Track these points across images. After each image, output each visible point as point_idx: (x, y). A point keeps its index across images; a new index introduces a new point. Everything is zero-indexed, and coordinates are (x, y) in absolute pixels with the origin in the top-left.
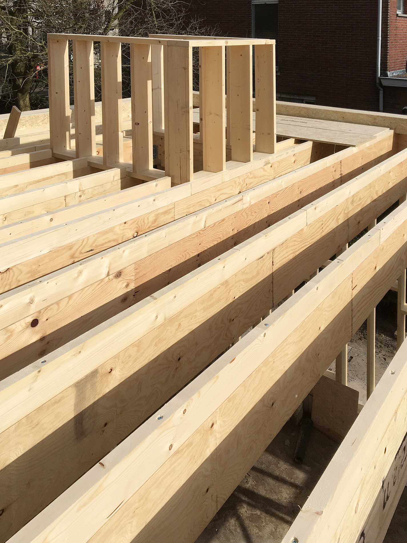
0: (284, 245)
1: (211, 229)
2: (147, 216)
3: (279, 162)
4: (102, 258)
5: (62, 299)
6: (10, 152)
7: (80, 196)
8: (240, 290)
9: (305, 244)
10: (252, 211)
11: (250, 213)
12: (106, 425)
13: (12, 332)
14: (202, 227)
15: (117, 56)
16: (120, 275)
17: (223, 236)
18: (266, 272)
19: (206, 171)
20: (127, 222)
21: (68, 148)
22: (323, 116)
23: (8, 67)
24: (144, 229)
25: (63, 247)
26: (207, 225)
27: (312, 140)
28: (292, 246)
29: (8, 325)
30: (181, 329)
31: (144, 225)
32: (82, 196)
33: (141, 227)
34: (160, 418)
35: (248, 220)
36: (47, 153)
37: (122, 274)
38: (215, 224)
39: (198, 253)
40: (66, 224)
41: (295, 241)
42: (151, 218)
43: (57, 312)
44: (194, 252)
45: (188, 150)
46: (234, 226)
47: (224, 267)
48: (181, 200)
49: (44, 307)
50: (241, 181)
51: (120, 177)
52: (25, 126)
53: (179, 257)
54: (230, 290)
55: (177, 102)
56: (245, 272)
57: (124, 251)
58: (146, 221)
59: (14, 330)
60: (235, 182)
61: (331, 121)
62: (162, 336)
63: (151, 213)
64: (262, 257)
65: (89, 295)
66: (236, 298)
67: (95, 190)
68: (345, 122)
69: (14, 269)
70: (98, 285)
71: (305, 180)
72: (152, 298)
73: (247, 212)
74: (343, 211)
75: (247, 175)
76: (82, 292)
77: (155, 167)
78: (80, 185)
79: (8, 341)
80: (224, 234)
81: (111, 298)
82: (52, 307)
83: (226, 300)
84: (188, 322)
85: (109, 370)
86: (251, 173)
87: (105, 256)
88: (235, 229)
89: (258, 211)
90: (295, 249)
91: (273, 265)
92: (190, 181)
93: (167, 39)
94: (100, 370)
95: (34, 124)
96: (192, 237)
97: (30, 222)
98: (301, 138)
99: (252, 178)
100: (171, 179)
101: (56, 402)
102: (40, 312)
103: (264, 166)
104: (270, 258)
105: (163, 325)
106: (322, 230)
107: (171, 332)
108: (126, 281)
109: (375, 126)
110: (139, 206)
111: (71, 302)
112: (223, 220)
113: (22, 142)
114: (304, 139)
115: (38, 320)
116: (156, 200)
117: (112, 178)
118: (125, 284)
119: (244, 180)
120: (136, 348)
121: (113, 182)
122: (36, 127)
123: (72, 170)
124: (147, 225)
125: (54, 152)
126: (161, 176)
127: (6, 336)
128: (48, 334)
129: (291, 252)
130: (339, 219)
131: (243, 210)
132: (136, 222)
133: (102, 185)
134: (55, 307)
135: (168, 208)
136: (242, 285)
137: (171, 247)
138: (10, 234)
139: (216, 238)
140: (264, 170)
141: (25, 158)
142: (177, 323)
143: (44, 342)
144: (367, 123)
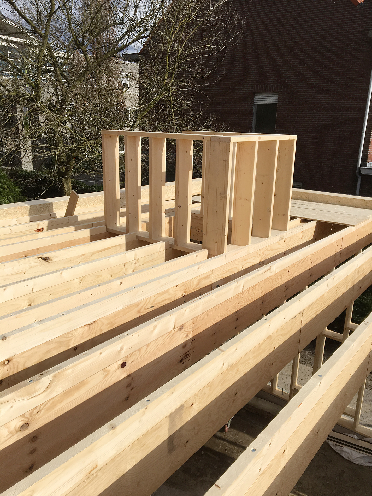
0: (310, 307)
1: (247, 292)
2: (193, 281)
3: (290, 238)
4: (170, 316)
5: (142, 347)
6: (73, 228)
7: (135, 263)
8: (278, 342)
9: (324, 306)
10: (276, 278)
11: (275, 279)
12: (187, 442)
13: (108, 372)
14: (241, 290)
15: (162, 150)
16: (182, 328)
17: (255, 297)
18: (296, 328)
19: (233, 244)
20: (178, 285)
21: (118, 225)
22: (321, 200)
23: (57, 157)
24: (190, 290)
25: (133, 305)
26: (244, 289)
27: (316, 220)
28: (315, 308)
29: (106, 367)
30: (239, 373)
31: (190, 287)
32: (137, 263)
33: (188, 289)
34: (254, 450)
35: (273, 285)
36: (102, 229)
37: (184, 327)
38: (249, 288)
39: (236, 311)
40: (135, 288)
41: (318, 304)
42: (196, 282)
43: (139, 356)
44: (233, 310)
45: (224, 228)
46: (263, 290)
47: (270, 325)
48: (217, 268)
49: (130, 353)
50: (262, 253)
51: (164, 248)
52: (80, 206)
53: (223, 314)
54: (272, 343)
55: (217, 189)
56: (283, 328)
57: (185, 310)
58: (192, 285)
59: (110, 370)
60: (257, 253)
61: (328, 204)
62: (226, 378)
63: (196, 278)
64: (295, 317)
65: (161, 343)
66: (275, 348)
67: (146, 258)
68: (340, 205)
69: (98, 321)
70: (167, 336)
71: (315, 253)
72: (220, 351)
73: (273, 279)
74: (352, 279)
75: (266, 248)
76: (156, 341)
77: (191, 240)
78: (136, 255)
79: (105, 379)
80: (255, 296)
81: (176, 345)
82: (135, 353)
83: (269, 350)
84: (243, 367)
85: (191, 404)
86: (269, 246)
87: (173, 314)
88: (264, 292)
89: (281, 278)
90: (317, 310)
91: (302, 322)
92: (224, 253)
93: (211, 136)
94: (185, 405)
95: (87, 205)
96: (233, 299)
97: (106, 285)
98: (307, 218)
99: (270, 250)
100: (207, 251)
101: (157, 429)
102: (127, 357)
103: (279, 241)
104: (300, 317)
105: (227, 371)
106: (336, 295)
107: (232, 375)
108: (186, 332)
109: (366, 209)
110: (187, 273)
111: (148, 349)
112: (256, 285)
113: (80, 219)
114: (309, 219)
115: (126, 363)
116: (200, 268)
117: (159, 249)
118: (186, 335)
119: (264, 252)
120: (209, 388)
121: (159, 253)
122: (89, 207)
123: (125, 242)
124: (192, 288)
125: (108, 228)
126: (199, 249)
127: (104, 375)
128: (132, 372)
129: (315, 312)
130: (348, 285)
131: (270, 277)
132: (185, 285)
133: (151, 255)
134: (138, 353)
135: (208, 274)
136: (280, 338)
137: (218, 306)
138: (91, 294)
139: (249, 299)
140: (279, 244)
141: (86, 233)
142: (236, 369)
143: (130, 378)
144: (359, 206)
